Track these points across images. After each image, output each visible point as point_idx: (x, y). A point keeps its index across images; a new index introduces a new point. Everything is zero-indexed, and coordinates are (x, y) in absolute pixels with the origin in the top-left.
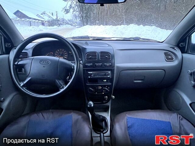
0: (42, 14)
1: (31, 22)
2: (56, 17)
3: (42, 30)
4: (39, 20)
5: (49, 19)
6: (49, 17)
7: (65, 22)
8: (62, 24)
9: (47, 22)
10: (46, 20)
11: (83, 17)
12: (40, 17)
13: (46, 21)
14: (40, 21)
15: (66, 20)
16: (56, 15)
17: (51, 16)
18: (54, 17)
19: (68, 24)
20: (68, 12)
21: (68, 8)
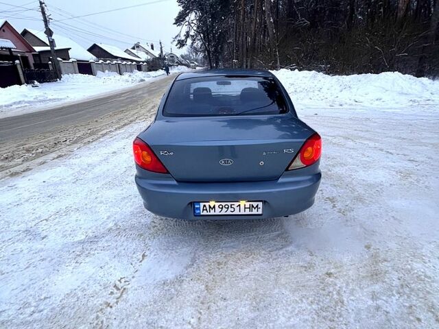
0: (133, 48)
1: (121, 66)
2: (160, 52)
3: (144, 80)
4: (132, 61)
5: (149, 57)
6: (147, 53)
7: (176, 61)
8: (171, 66)
9: (145, 63)
10: (143, 60)
11: (209, 52)
12: (130, 53)
13: (143, 62)
14: (134, 63)
15: (179, 56)
16: (160, 49)
17: (151, 51)
18: (156, 53)
19: (182, 64)
20: (183, 45)
21: (183, 38)
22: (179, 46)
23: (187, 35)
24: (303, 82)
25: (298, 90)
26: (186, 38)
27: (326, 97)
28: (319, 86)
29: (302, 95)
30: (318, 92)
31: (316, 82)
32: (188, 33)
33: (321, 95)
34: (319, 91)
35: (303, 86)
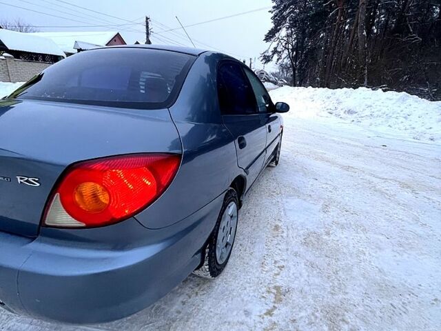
11: (294, 69)
20: (269, 61)
21: (270, 54)
22: (264, 61)
23: (275, 51)
24: (385, 104)
25: (375, 114)
26: (273, 54)
27: (413, 126)
28: (407, 111)
29: (379, 121)
30: (402, 119)
31: (403, 107)
32: (275, 48)
33: (407, 123)
34: (405, 118)
35: (385, 109)
